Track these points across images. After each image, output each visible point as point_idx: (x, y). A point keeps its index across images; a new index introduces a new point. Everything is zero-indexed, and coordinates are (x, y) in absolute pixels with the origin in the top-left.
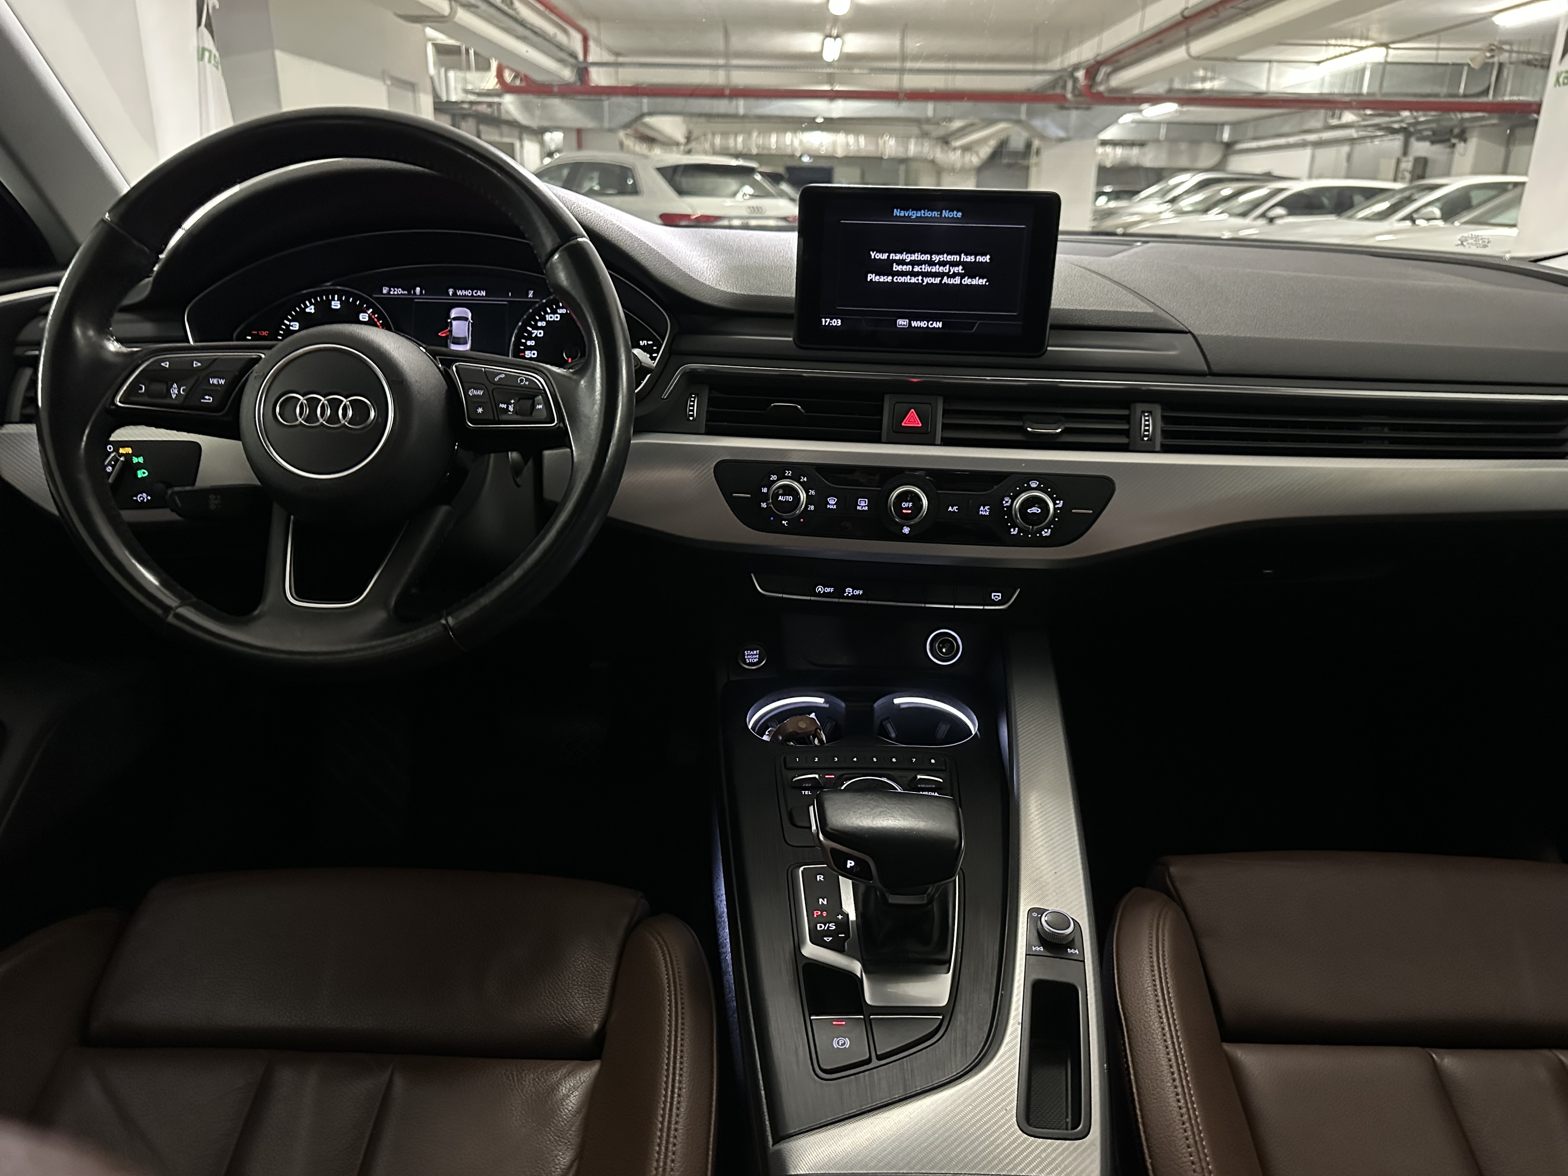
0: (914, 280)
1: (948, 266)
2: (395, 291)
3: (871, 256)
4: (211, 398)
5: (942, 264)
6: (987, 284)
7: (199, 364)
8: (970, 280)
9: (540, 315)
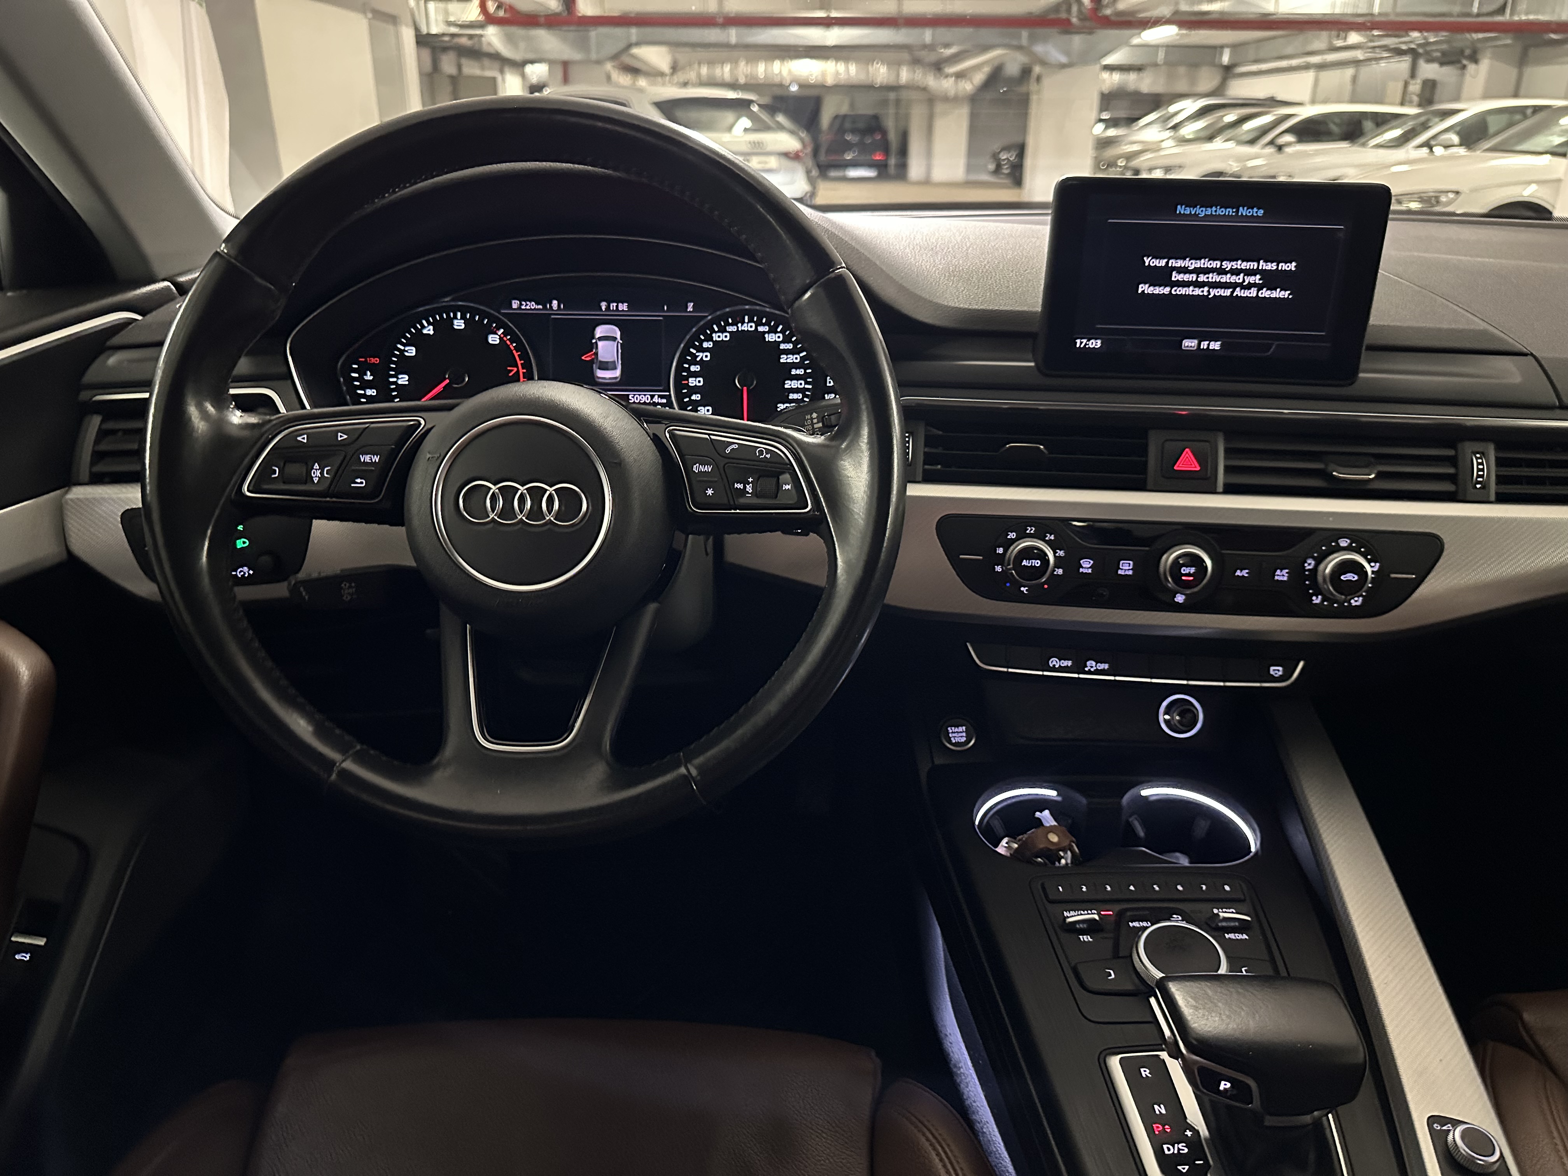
0: (1198, 292)
1: (1242, 275)
2: (527, 305)
3: (1144, 262)
4: (364, 481)
5: (1235, 272)
6: (1290, 297)
7: (346, 437)
8: (1269, 292)
9: (705, 334)
